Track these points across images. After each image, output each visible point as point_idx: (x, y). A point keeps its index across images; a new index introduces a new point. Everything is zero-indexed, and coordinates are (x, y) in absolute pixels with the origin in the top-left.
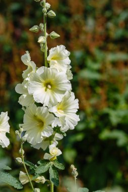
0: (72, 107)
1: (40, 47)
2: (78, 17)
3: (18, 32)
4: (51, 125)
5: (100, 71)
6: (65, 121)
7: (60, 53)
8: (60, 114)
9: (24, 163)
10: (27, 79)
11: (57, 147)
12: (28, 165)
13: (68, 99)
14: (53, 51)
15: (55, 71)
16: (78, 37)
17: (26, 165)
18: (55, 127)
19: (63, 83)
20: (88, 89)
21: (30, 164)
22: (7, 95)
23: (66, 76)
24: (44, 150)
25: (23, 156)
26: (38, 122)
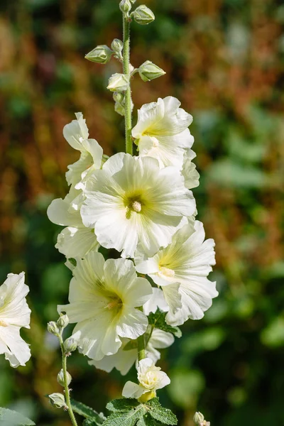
0: (195, 261)
1: (114, 102)
2: (204, 22)
3: (48, 63)
4: (141, 309)
5: (263, 166)
6: (180, 297)
7: (165, 117)
8: (164, 277)
9: (70, 408)
10: (79, 186)
11: (157, 365)
12: (80, 412)
13: (185, 239)
14: (148, 112)
15: (151, 165)
16: (204, 76)
17: (76, 414)
18: (151, 314)
19: (174, 198)
20: (232, 213)
21: (87, 411)
22: (20, 229)
23: (183, 178)
24: (124, 373)
25: (68, 390)
26: (106, 300)
